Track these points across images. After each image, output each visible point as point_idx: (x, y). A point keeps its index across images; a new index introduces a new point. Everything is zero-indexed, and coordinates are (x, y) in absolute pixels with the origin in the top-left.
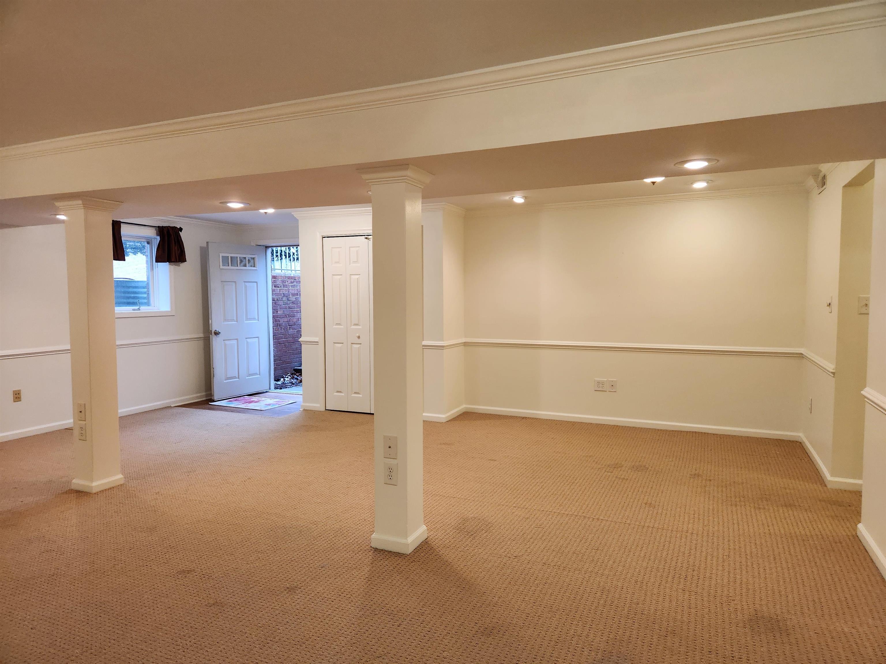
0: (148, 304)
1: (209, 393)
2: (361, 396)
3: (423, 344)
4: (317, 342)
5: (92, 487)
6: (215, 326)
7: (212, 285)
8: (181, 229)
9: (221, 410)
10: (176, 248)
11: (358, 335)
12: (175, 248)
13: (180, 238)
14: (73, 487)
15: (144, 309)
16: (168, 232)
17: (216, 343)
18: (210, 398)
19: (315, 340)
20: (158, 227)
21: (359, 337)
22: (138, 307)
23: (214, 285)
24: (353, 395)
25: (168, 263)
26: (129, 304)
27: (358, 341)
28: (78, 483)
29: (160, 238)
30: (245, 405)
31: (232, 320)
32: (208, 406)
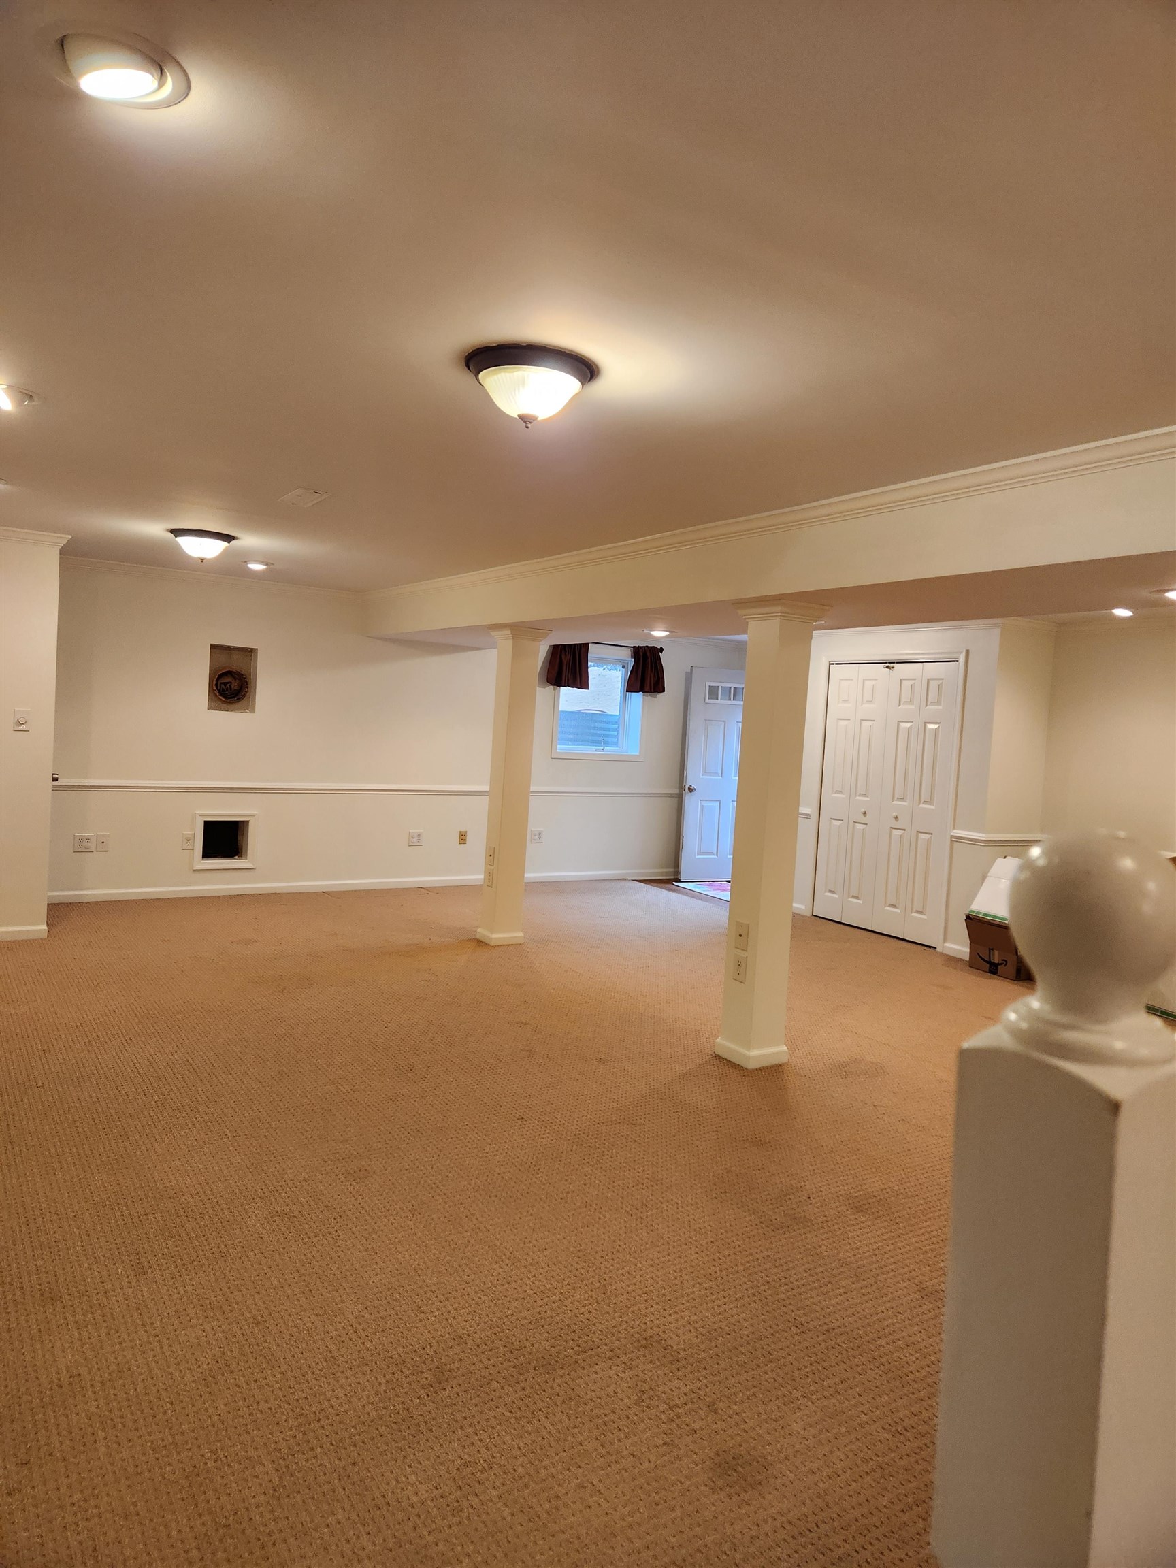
0: (616, 744)
1: (676, 870)
2: (861, 902)
3: (952, 834)
4: (809, 815)
5: (492, 939)
6: (689, 782)
7: (691, 724)
8: (661, 650)
9: (687, 895)
10: (652, 675)
11: (863, 810)
12: (650, 674)
13: (658, 662)
14: (478, 937)
15: (609, 750)
16: (645, 654)
17: (690, 802)
18: (676, 877)
19: (806, 812)
20: (634, 647)
21: (865, 813)
22: (602, 748)
23: (695, 724)
24: (850, 899)
25: (641, 693)
26: (594, 742)
27: (863, 820)
28: (482, 933)
29: (635, 661)
30: (715, 892)
31: (716, 774)
32: (671, 886)
